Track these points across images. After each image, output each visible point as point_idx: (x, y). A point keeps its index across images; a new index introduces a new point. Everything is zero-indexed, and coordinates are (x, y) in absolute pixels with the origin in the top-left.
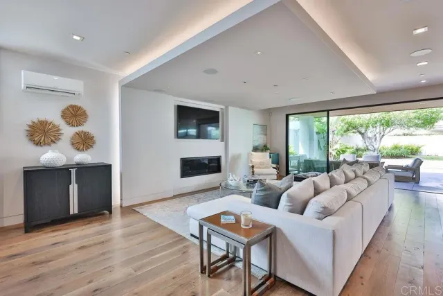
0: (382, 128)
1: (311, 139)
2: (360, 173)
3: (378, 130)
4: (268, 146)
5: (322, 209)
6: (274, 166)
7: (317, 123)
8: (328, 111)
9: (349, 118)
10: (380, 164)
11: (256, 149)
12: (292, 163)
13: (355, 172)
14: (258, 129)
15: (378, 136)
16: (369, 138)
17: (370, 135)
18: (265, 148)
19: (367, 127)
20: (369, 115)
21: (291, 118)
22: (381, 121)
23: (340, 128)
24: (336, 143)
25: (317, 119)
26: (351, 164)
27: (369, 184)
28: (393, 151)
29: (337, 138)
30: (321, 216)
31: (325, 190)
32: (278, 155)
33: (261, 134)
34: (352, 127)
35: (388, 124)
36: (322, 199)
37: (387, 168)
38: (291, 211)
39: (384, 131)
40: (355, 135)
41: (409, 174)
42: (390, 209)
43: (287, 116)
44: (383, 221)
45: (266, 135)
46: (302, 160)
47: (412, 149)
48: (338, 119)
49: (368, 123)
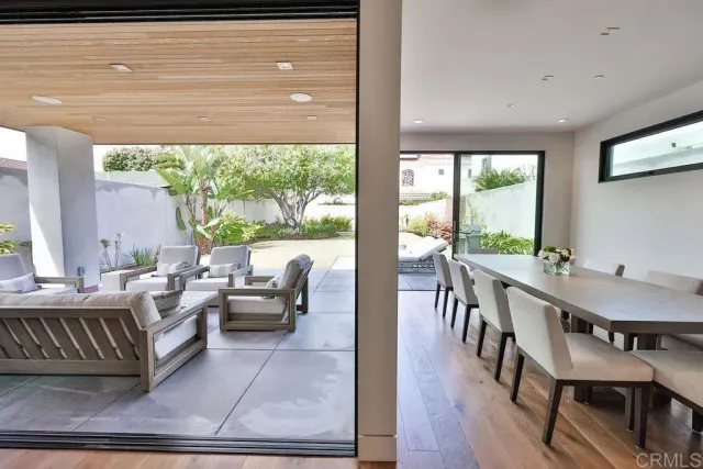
16: (289, 207)
17: (291, 202)
28: (322, 226)
40: (270, 201)
47: (343, 223)
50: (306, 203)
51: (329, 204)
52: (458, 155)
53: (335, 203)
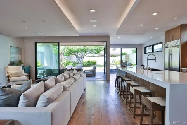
0: (83, 53)
1: (51, 57)
2: (72, 75)
3: (82, 54)
4: (22, 62)
5: (46, 100)
6: (26, 74)
7: (55, 49)
8: (59, 42)
9: (71, 47)
10: (82, 70)
11: (12, 64)
12: (40, 72)
13: (69, 74)
14: (14, 50)
15: (82, 56)
16: (79, 57)
17: (79, 56)
18: (20, 63)
19: (78, 52)
20: (78, 46)
21: (38, 44)
22: (83, 50)
23: (66, 52)
24: (65, 60)
25: (55, 47)
26: (69, 70)
27: (75, 80)
28: (87, 63)
29: (65, 57)
30: (46, 104)
31: (51, 87)
32: (30, 67)
33: (17, 53)
34: (71, 52)
35: (86, 51)
36: (48, 93)
37: (84, 71)
38: (27, 105)
39: (84, 54)
40: (73, 56)
41: (92, 73)
42: (85, 90)
43: (36, 43)
44: (81, 97)
45: (21, 54)
46: (45, 70)
47: (94, 62)
48: (65, 47)
49: (78, 51)
50: (84, 56)
51: (89, 56)
52: (121, 48)
53: (91, 56)
